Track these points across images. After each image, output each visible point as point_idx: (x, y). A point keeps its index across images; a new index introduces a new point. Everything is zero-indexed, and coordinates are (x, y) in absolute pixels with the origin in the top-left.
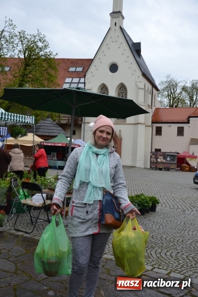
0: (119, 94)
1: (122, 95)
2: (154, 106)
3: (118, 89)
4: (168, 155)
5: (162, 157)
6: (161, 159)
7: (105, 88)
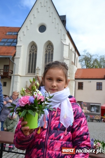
0: (47, 50)
1: (49, 52)
3: (46, 47)
4: (92, 106)
5: (86, 108)
6: (85, 109)
7: (35, 46)
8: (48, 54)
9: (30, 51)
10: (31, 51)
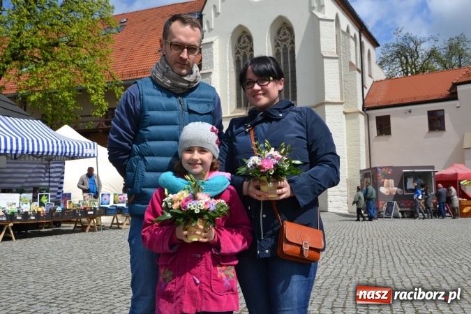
0: (278, 43)
1: (285, 45)
2: (370, 76)
3: (275, 34)
4: (407, 175)
5: (392, 182)
6: (388, 186)
7: (247, 36)
8: (281, 51)
9: (238, 53)
10: (240, 50)
